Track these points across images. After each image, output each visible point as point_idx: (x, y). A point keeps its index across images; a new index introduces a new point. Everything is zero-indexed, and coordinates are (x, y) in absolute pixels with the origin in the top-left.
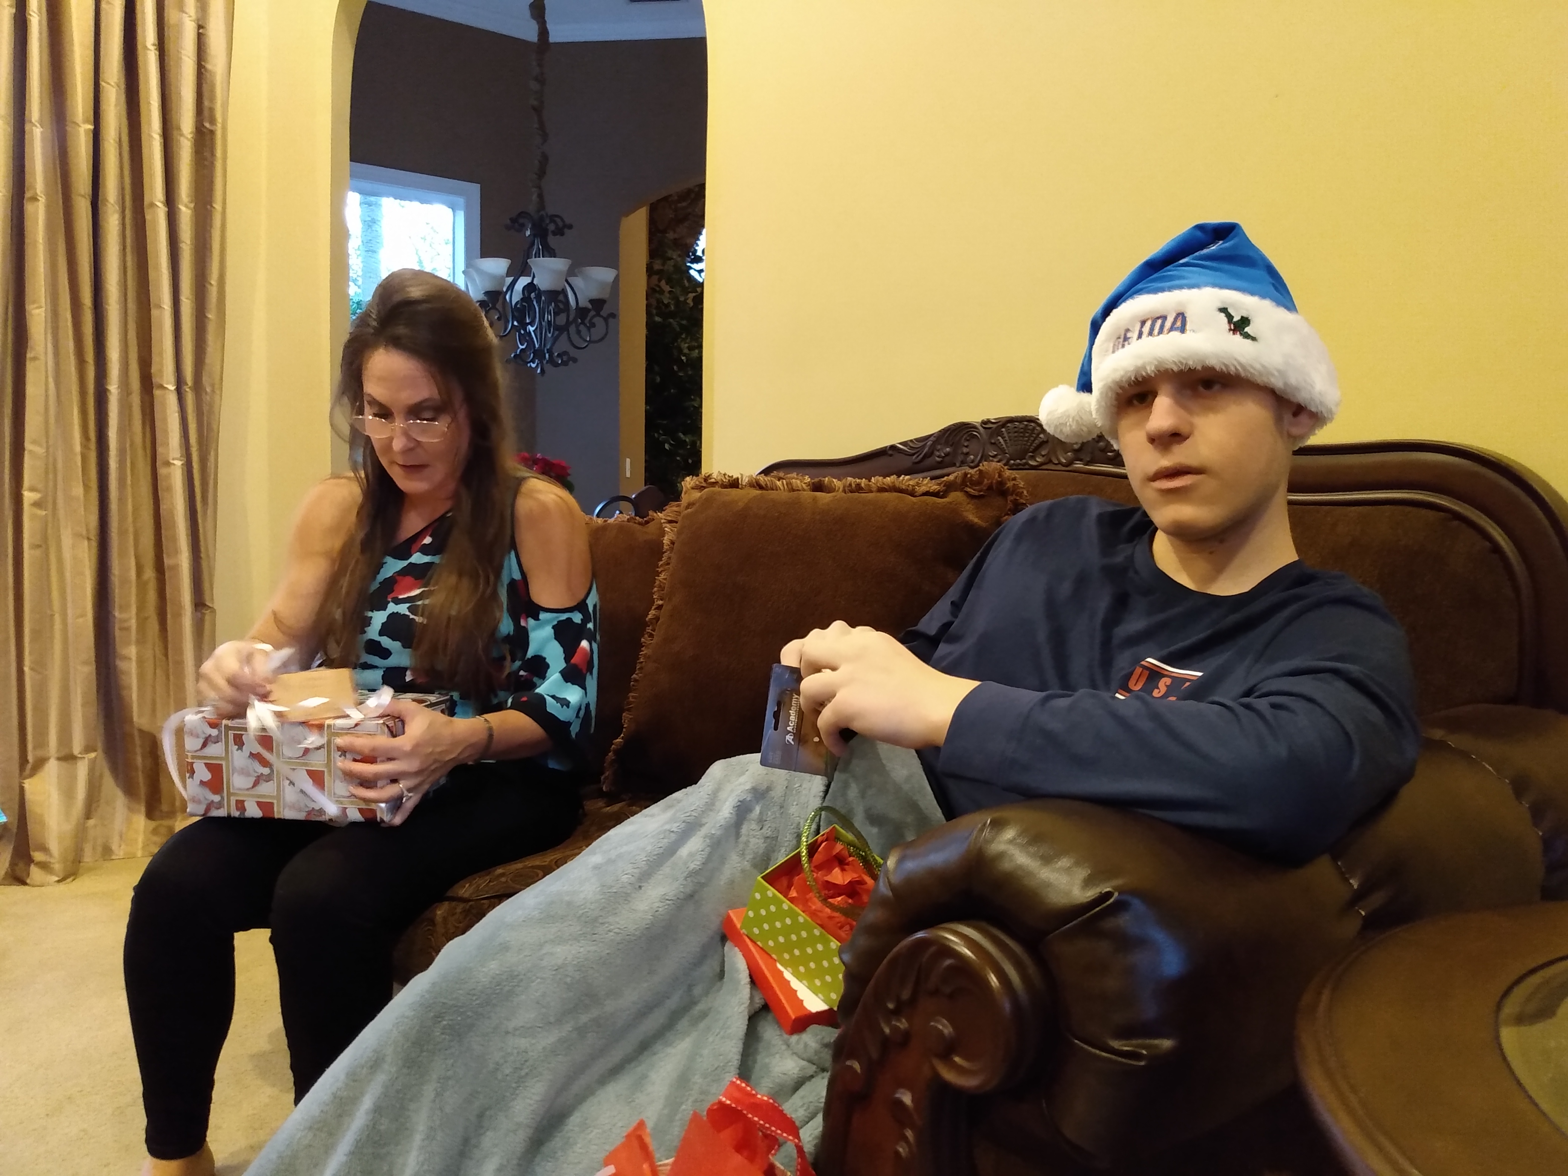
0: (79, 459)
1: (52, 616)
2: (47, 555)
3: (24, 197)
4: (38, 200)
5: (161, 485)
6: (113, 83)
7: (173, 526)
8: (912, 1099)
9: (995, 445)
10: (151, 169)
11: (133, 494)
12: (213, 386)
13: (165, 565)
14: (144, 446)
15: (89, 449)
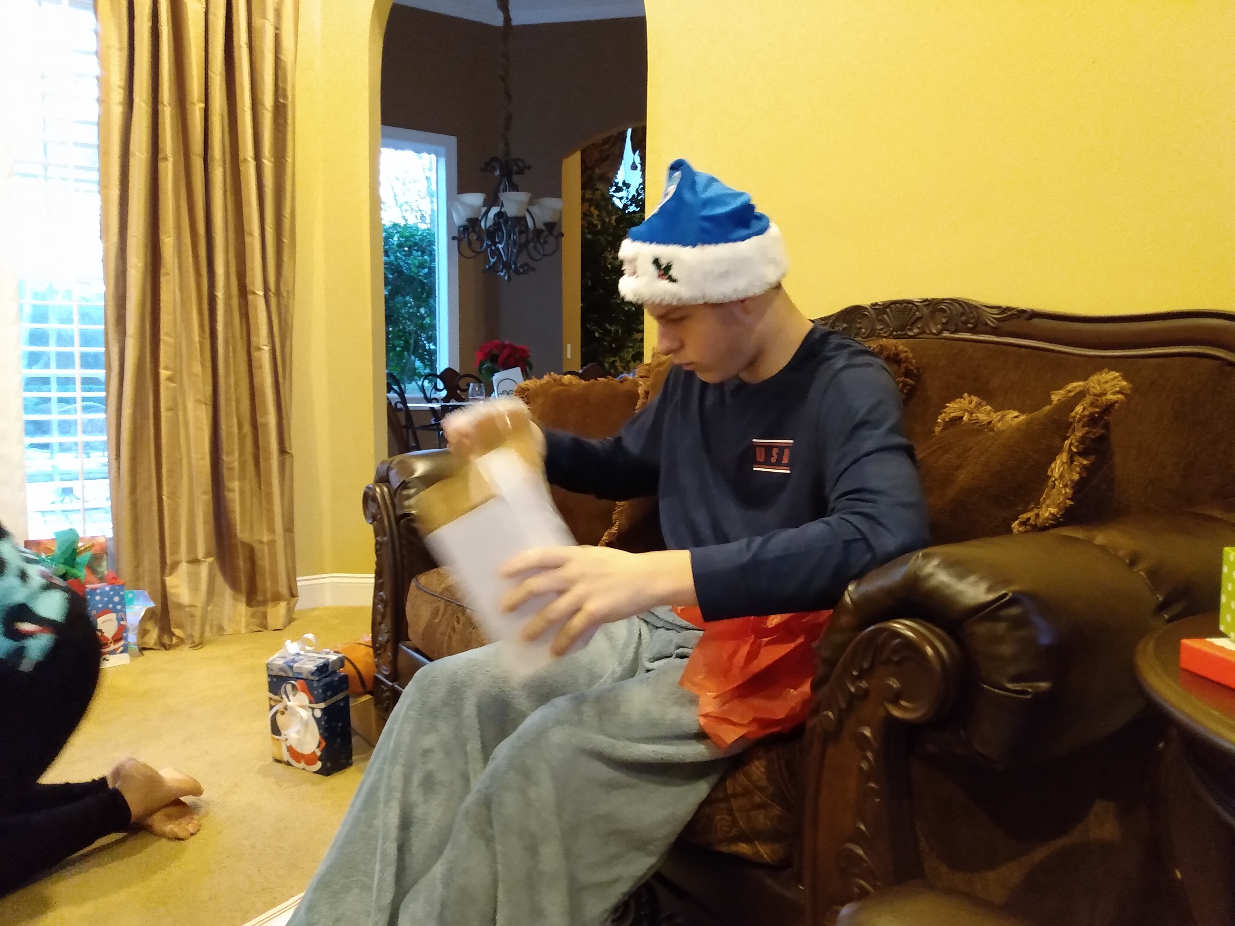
0: (198, 346)
1: (181, 459)
2: (177, 416)
3: (158, 158)
4: (168, 159)
5: (254, 364)
6: (217, 73)
7: (264, 394)
8: (871, 732)
9: (882, 321)
10: (244, 132)
11: (235, 372)
12: (288, 292)
13: (258, 422)
14: (242, 336)
15: (203, 338)
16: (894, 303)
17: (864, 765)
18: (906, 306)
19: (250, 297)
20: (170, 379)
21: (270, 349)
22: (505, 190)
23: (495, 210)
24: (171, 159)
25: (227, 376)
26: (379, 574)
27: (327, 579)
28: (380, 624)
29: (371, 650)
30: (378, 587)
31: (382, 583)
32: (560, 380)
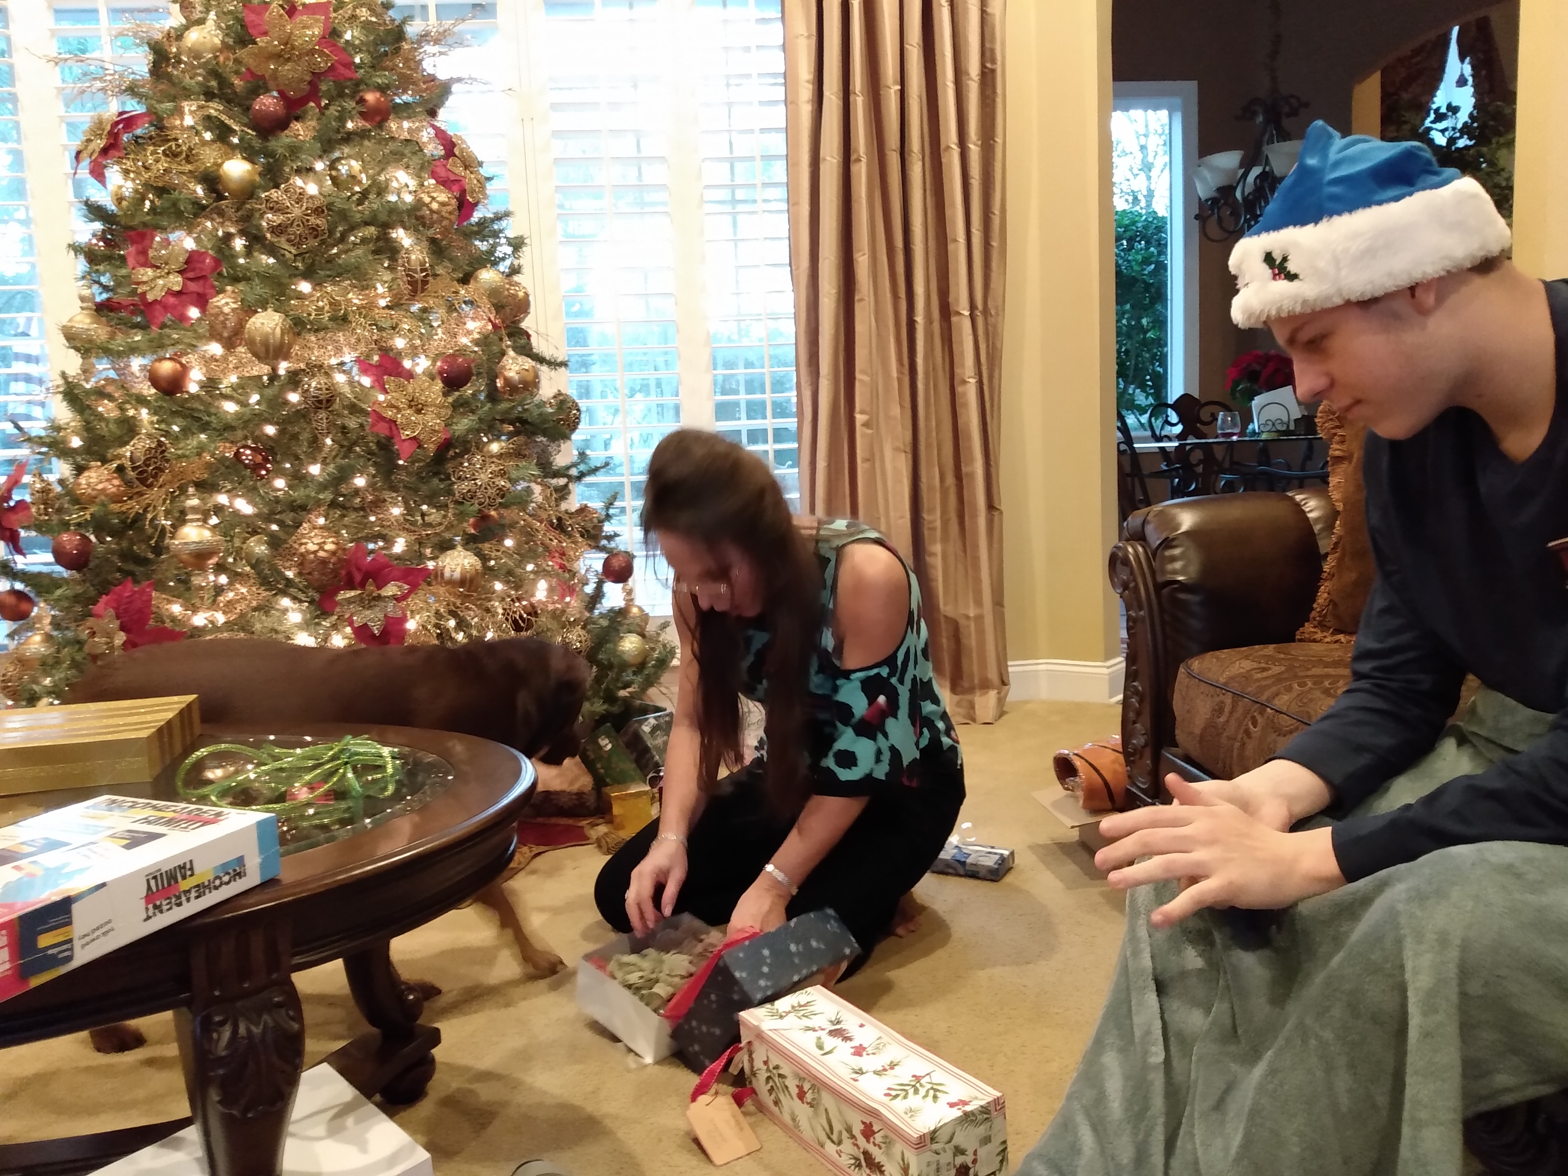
0: (896, 383)
2: (875, 468)
3: (850, 160)
4: (861, 160)
5: (958, 401)
6: (914, 45)
7: (969, 438)
10: (946, 114)
11: (936, 412)
12: (996, 308)
13: (963, 473)
14: (944, 368)
15: (902, 373)
19: (954, 319)
20: (866, 425)
21: (976, 381)
22: (1270, 142)
23: (1254, 172)
24: (864, 160)
25: (928, 417)
26: (1131, 659)
27: (1043, 666)
28: (1134, 722)
29: (1121, 757)
30: (1131, 675)
31: (1136, 671)
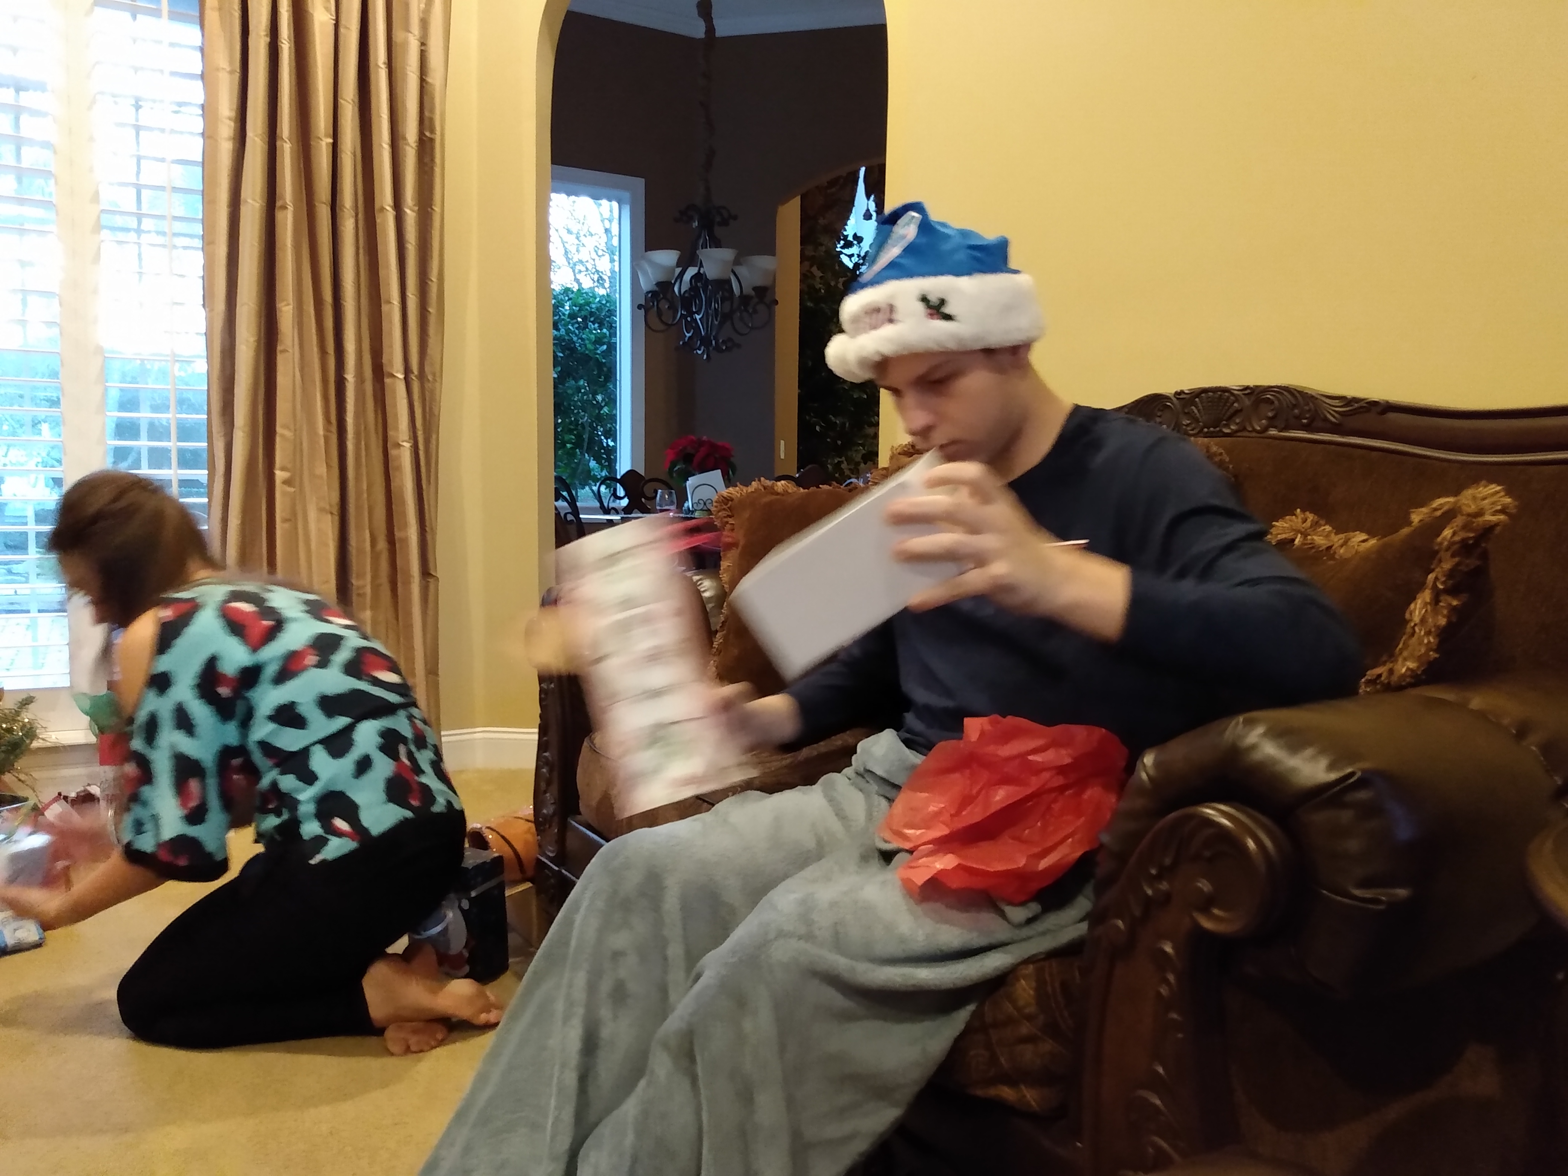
0: (322, 442)
2: (296, 528)
3: (275, 206)
4: (287, 208)
5: (392, 463)
6: (350, 101)
7: (403, 503)
8: (1173, 948)
9: (1189, 414)
10: (382, 176)
11: (367, 473)
12: (434, 375)
13: (396, 538)
14: (376, 430)
15: (331, 432)
16: (1205, 391)
17: (1164, 991)
18: (1221, 395)
19: (387, 381)
20: (287, 482)
21: (411, 446)
22: (704, 246)
23: (691, 271)
24: (291, 208)
25: (358, 479)
26: (543, 731)
27: (479, 734)
28: (545, 792)
29: (532, 825)
30: (542, 746)
31: (547, 742)
32: (772, 487)
